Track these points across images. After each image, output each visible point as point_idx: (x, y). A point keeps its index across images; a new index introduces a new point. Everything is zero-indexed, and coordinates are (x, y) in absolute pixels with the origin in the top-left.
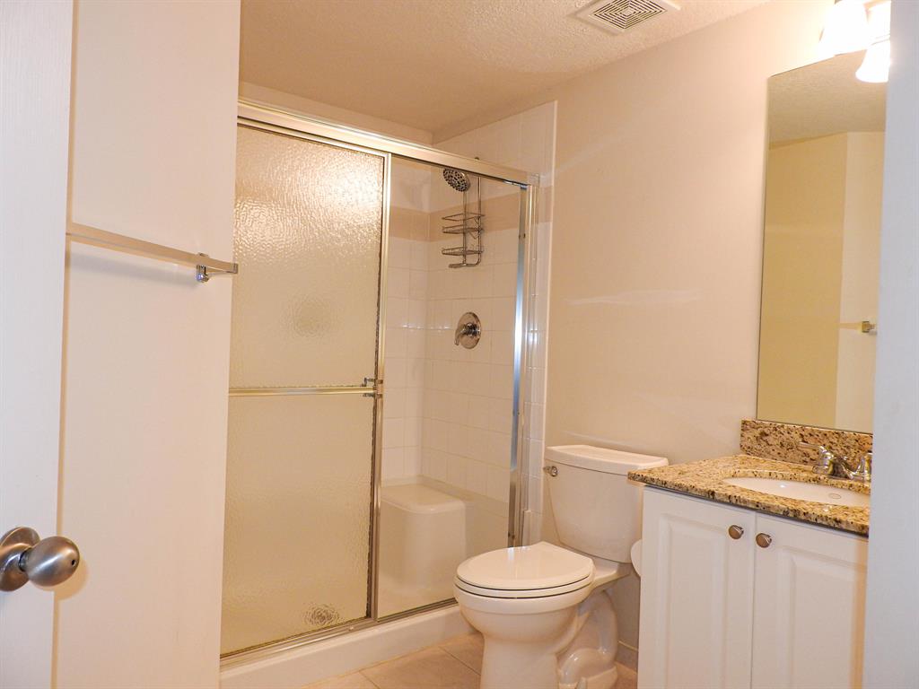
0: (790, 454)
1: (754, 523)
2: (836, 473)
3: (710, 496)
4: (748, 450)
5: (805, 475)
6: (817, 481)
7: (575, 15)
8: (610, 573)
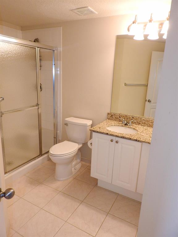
0: (117, 120)
1: (115, 139)
2: (126, 124)
3: (107, 134)
4: (109, 119)
5: (120, 125)
6: (123, 126)
7: (72, 10)
8: (81, 146)
